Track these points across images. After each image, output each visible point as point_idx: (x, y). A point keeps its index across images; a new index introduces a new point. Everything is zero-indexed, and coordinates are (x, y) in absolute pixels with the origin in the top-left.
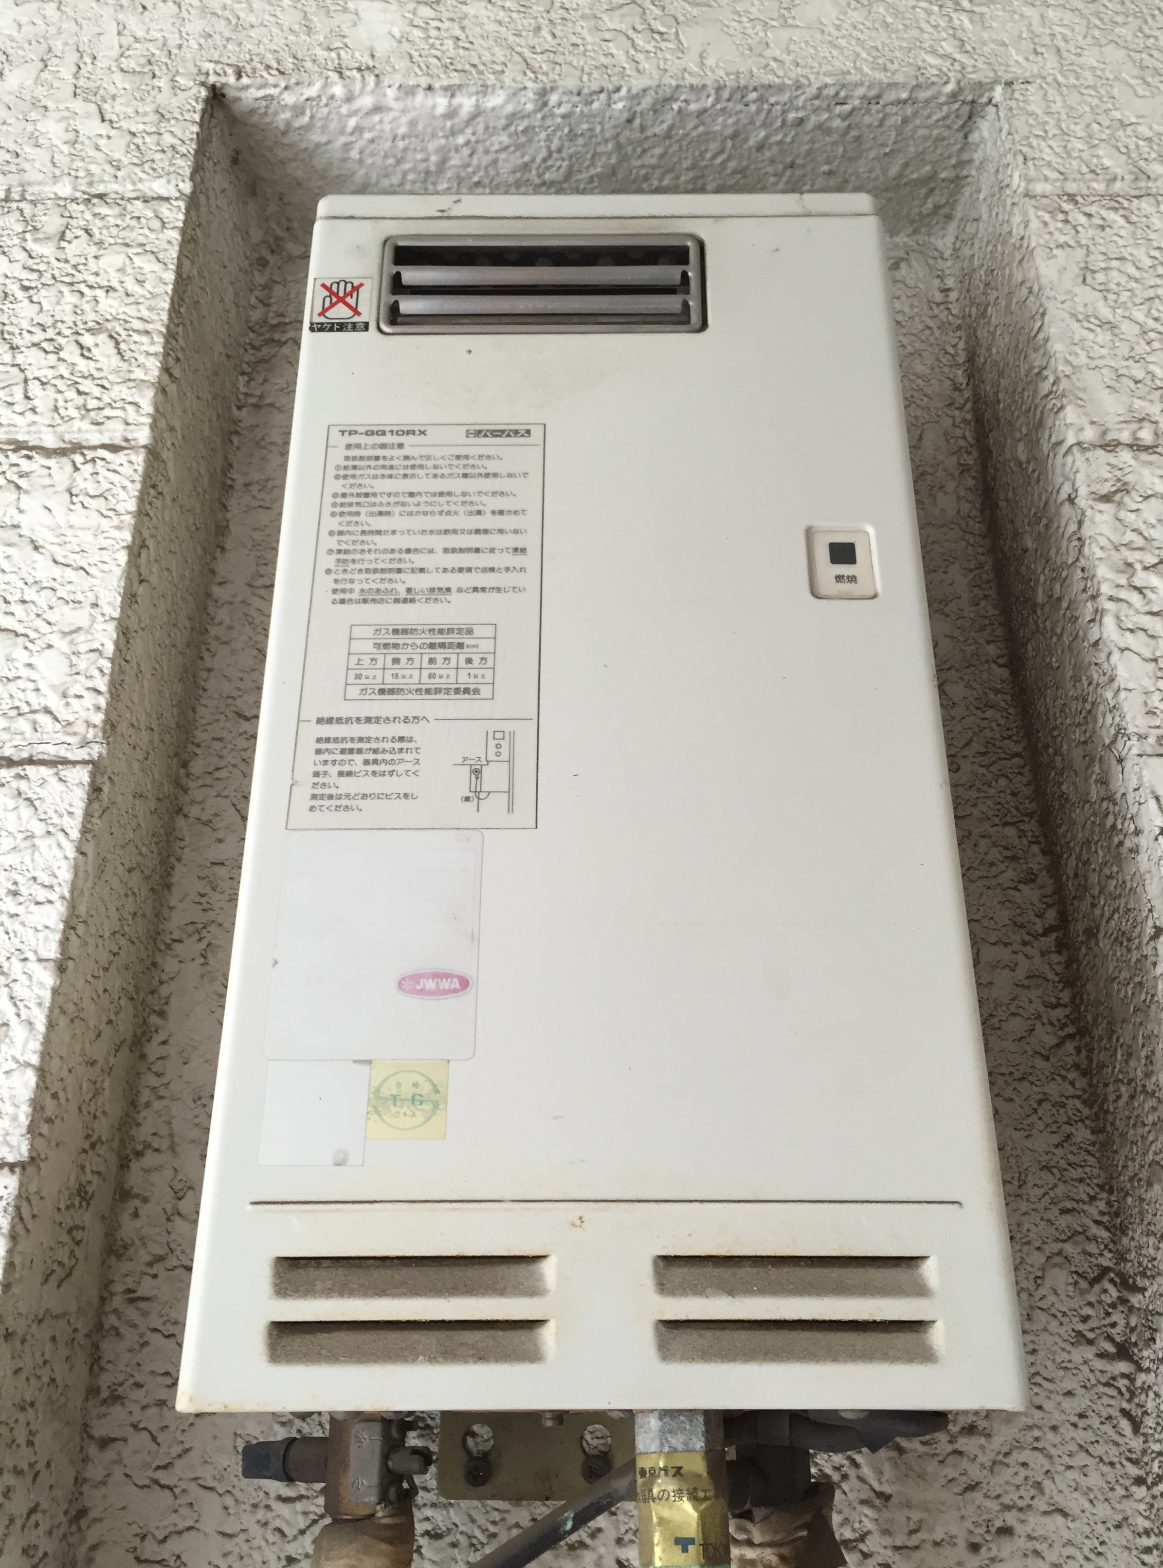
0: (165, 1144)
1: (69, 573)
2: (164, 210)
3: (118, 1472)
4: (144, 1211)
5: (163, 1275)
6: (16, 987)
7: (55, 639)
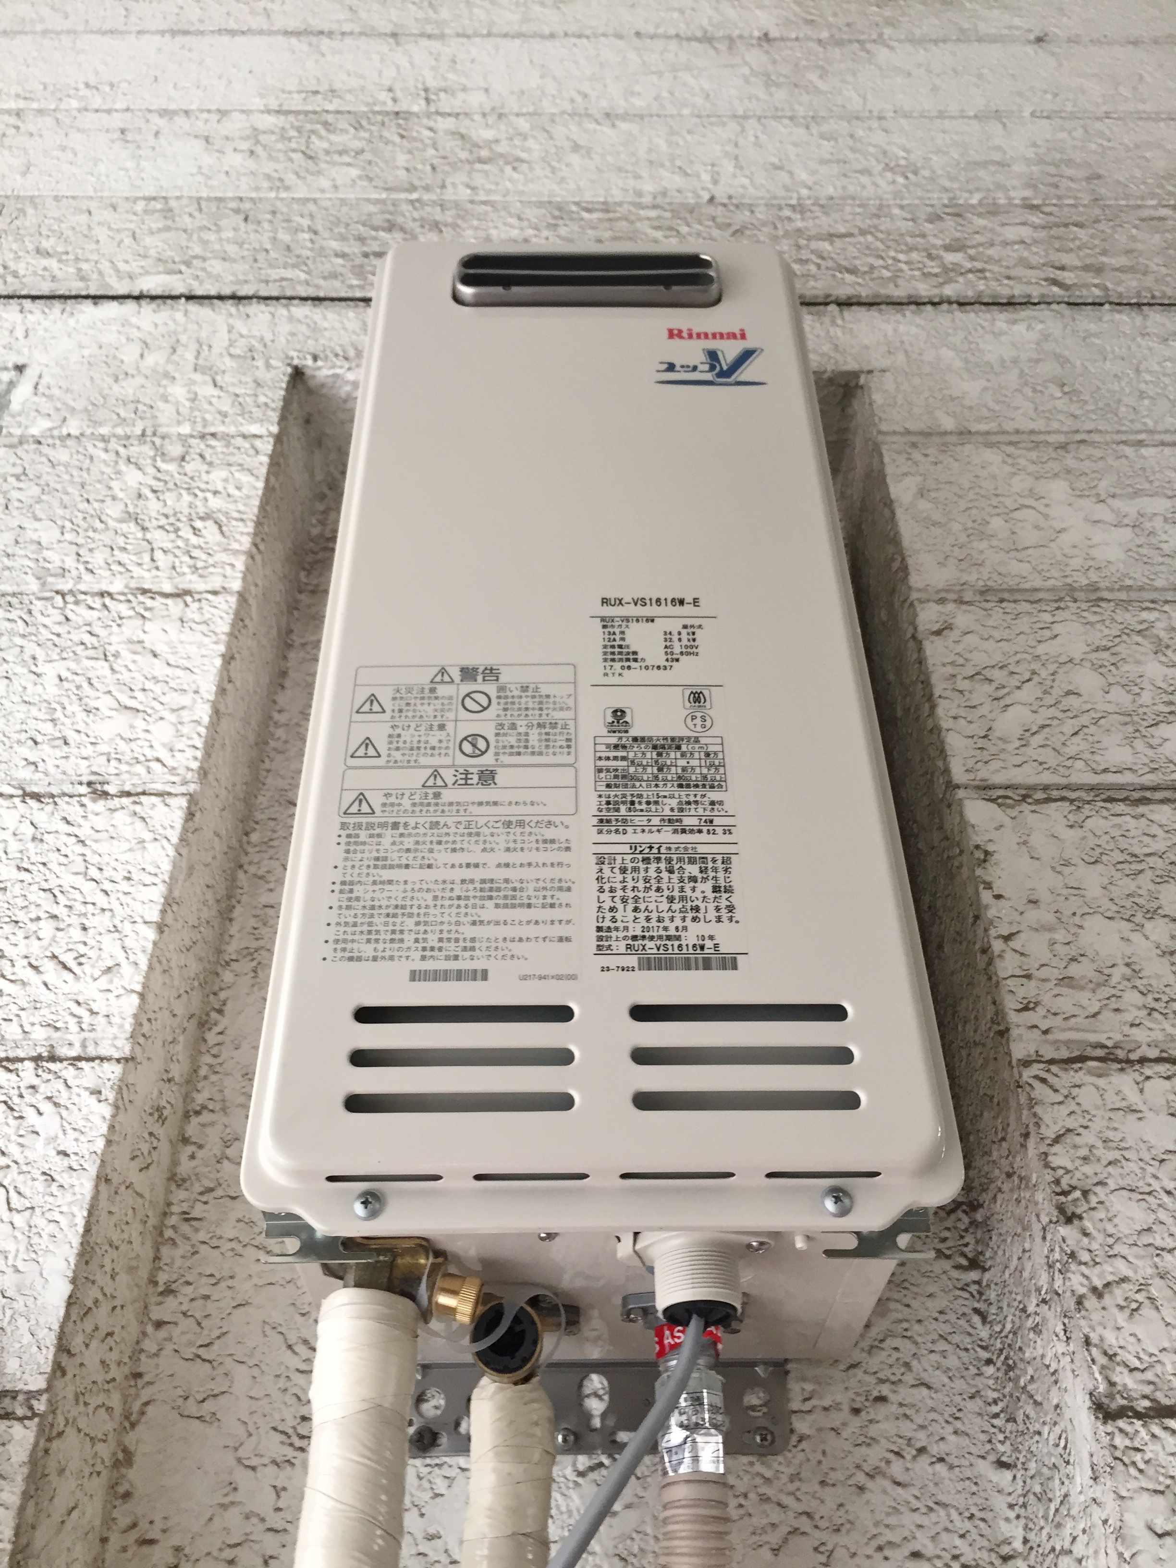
0: (218, 1107)
1: (179, 672)
2: (258, 443)
3: (169, 1347)
4: (200, 1154)
5: (212, 1202)
6: (126, 940)
7: (166, 714)
